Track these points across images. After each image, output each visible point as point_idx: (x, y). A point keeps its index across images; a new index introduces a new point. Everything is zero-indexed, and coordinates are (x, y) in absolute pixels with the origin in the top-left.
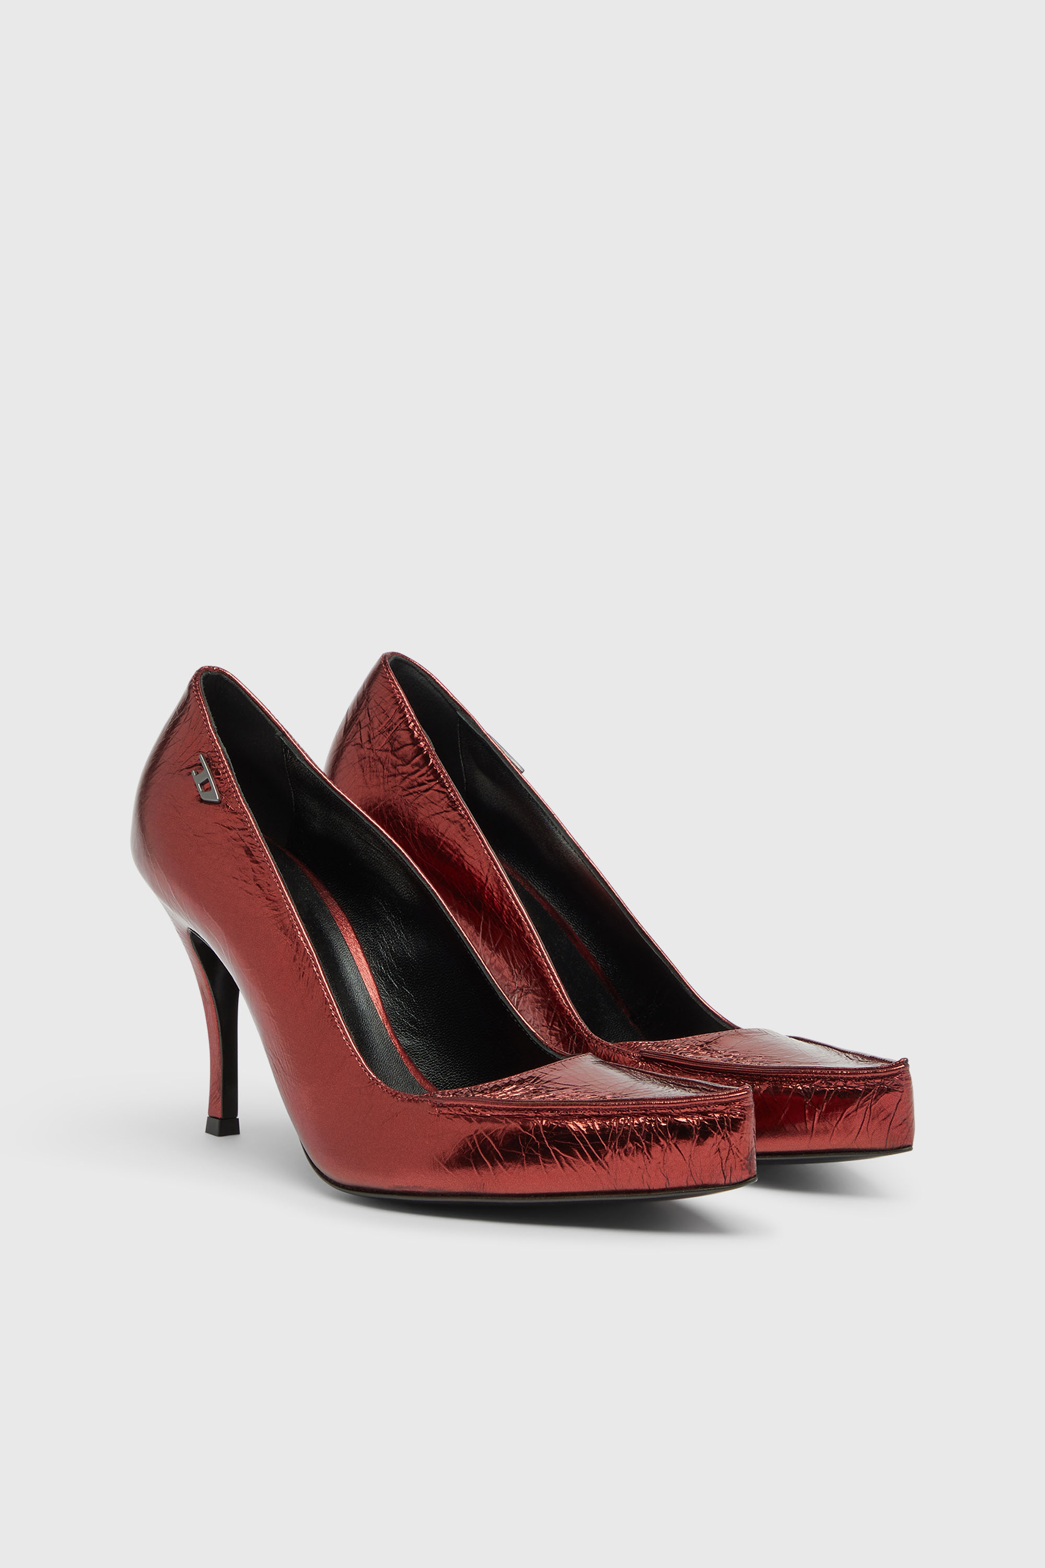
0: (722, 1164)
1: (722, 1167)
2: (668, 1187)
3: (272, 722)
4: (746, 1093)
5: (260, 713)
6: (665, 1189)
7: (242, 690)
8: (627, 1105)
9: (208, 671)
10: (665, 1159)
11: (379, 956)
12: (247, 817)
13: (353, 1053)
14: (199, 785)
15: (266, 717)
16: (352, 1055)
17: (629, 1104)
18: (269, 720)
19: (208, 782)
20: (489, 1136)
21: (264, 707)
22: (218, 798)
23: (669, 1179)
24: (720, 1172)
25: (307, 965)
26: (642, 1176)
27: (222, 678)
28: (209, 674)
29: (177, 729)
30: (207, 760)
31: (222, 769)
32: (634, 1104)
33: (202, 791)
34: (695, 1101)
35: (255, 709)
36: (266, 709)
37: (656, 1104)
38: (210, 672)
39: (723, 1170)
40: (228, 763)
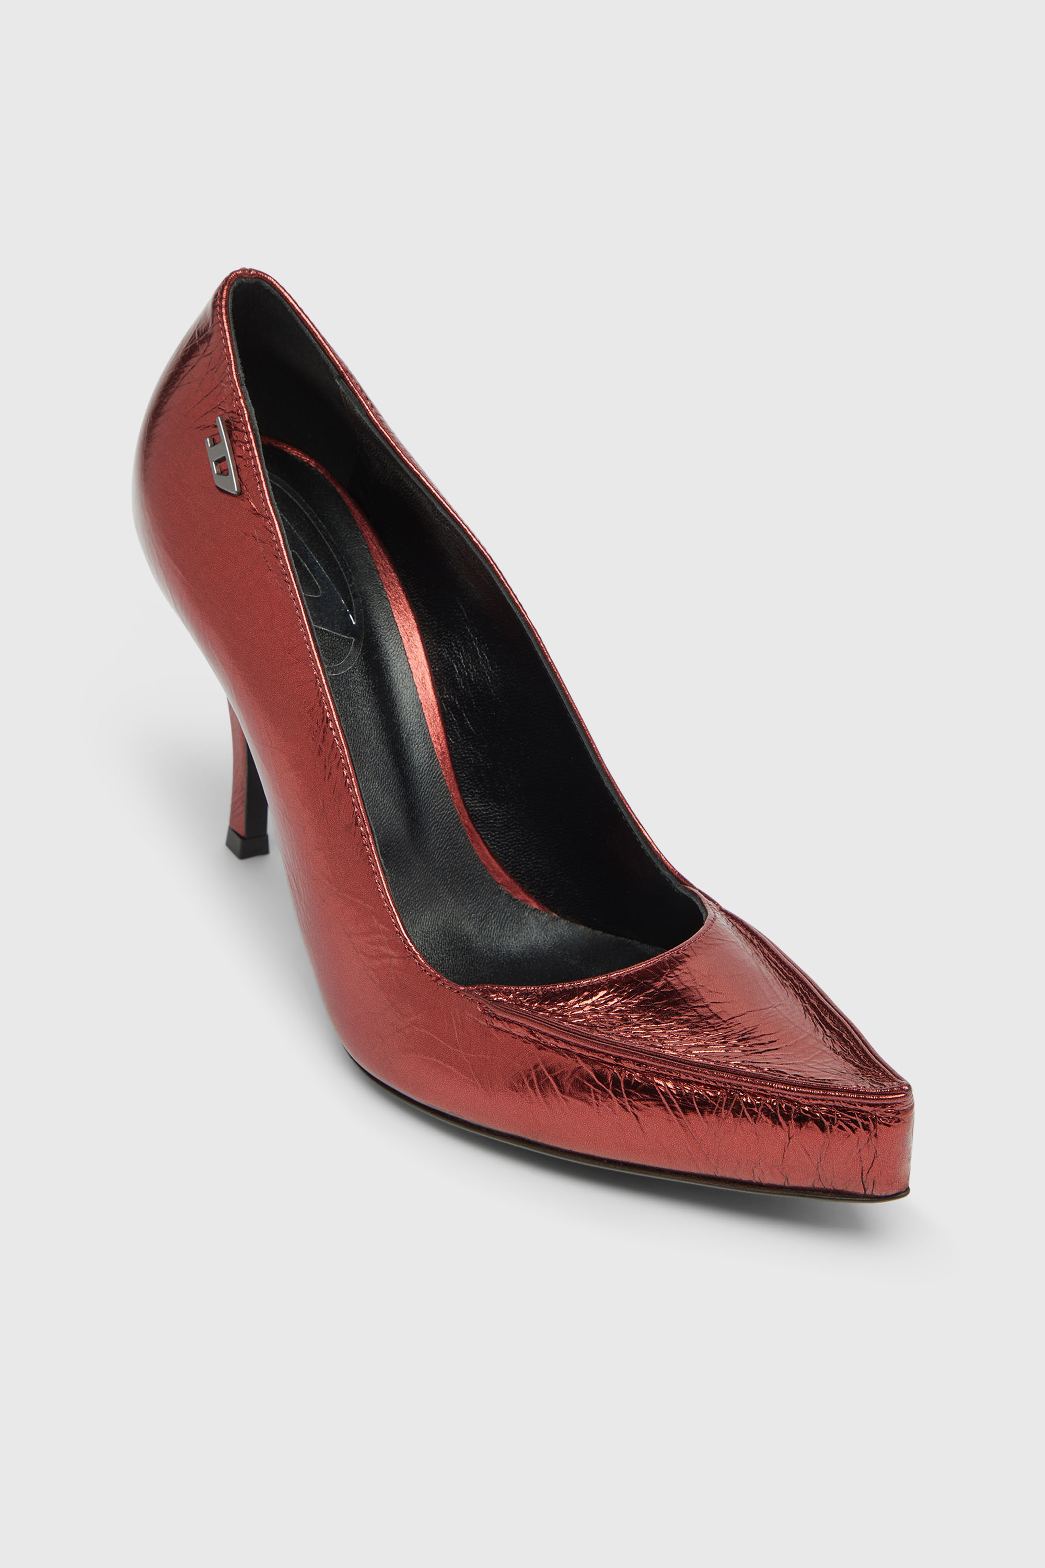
0: (862, 1174)
1: (862, 1178)
2: (786, 1185)
3: (326, 355)
4: (904, 1096)
5: (311, 341)
6: (783, 1187)
7: (287, 306)
8: (739, 1081)
9: (242, 277)
10: (785, 1156)
11: (453, 684)
12: (273, 525)
13: (386, 904)
14: (213, 463)
15: (318, 346)
16: (384, 907)
17: (742, 1081)
18: (323, 353)
19: (225, 460)
20: (552, 1077)
21: (317, 333)
22: (236, 490)
23: (789, 1180)
24: (860, 1184)
25: (335, 763)
26: (753, 1170)
27: (262, 287)
28: (243, 282)
29: (193, 361)
30: (227, 424)
31: (245, 443)
32: (748, 1082)
33: (217, 474)
34: (832, 1095)
35: (304, 334)
36: (319, 336)
37: (778, 1088)
38: (245, 278)
39: (862, 1181)
40: (254, 435)
